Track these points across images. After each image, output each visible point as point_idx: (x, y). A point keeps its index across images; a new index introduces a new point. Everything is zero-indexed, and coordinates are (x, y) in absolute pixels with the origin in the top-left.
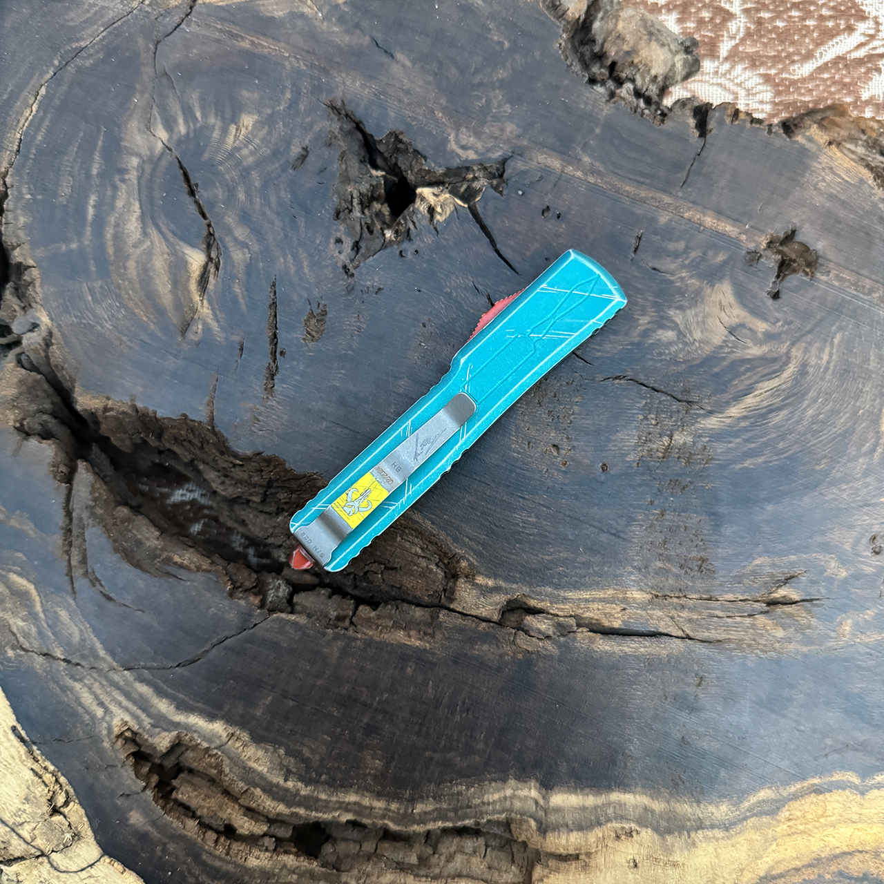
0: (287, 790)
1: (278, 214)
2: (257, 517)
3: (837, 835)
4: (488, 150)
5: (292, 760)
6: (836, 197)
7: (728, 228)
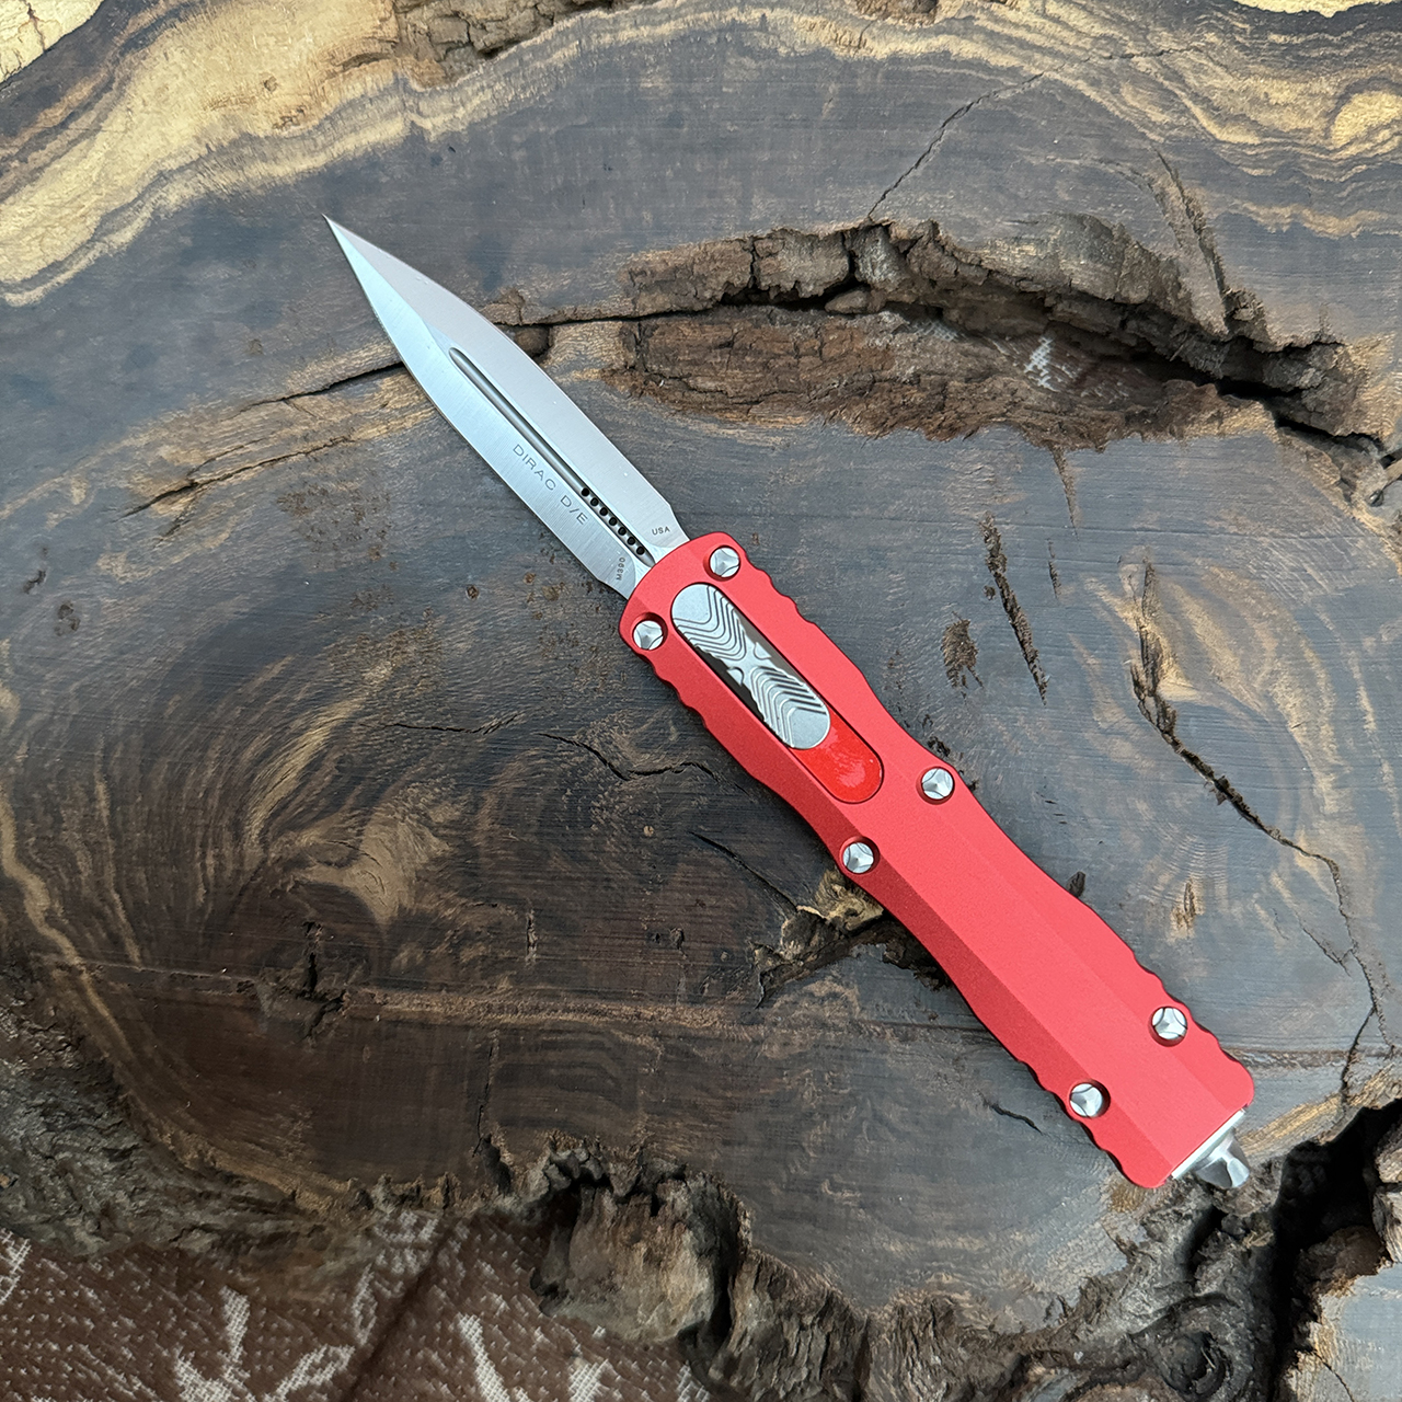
0: (758, 5)
1: (1077, 798)
2: (946, 365)
3: (18, 218)
4: (795, 1004)
5: (764, 44)
6: (260, 1112)
7: (405, 1004)
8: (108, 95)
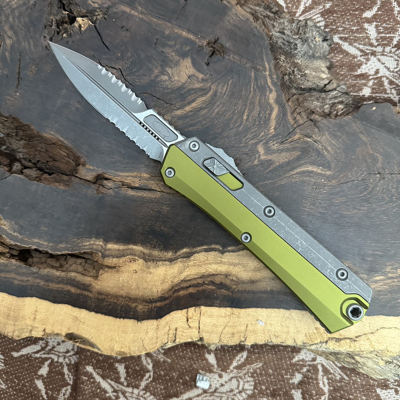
0: (14, 236)
1: (23, 26)
2: (16, 142)
3: (211, 268)
4: (103, 4)
5: (17, 226)
6: (237, 25)
7: (192, 37)
8: (177, 288)
